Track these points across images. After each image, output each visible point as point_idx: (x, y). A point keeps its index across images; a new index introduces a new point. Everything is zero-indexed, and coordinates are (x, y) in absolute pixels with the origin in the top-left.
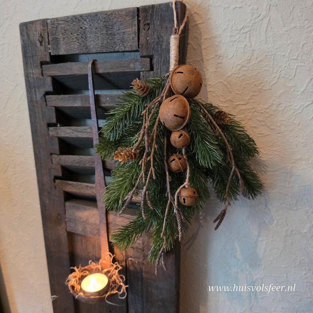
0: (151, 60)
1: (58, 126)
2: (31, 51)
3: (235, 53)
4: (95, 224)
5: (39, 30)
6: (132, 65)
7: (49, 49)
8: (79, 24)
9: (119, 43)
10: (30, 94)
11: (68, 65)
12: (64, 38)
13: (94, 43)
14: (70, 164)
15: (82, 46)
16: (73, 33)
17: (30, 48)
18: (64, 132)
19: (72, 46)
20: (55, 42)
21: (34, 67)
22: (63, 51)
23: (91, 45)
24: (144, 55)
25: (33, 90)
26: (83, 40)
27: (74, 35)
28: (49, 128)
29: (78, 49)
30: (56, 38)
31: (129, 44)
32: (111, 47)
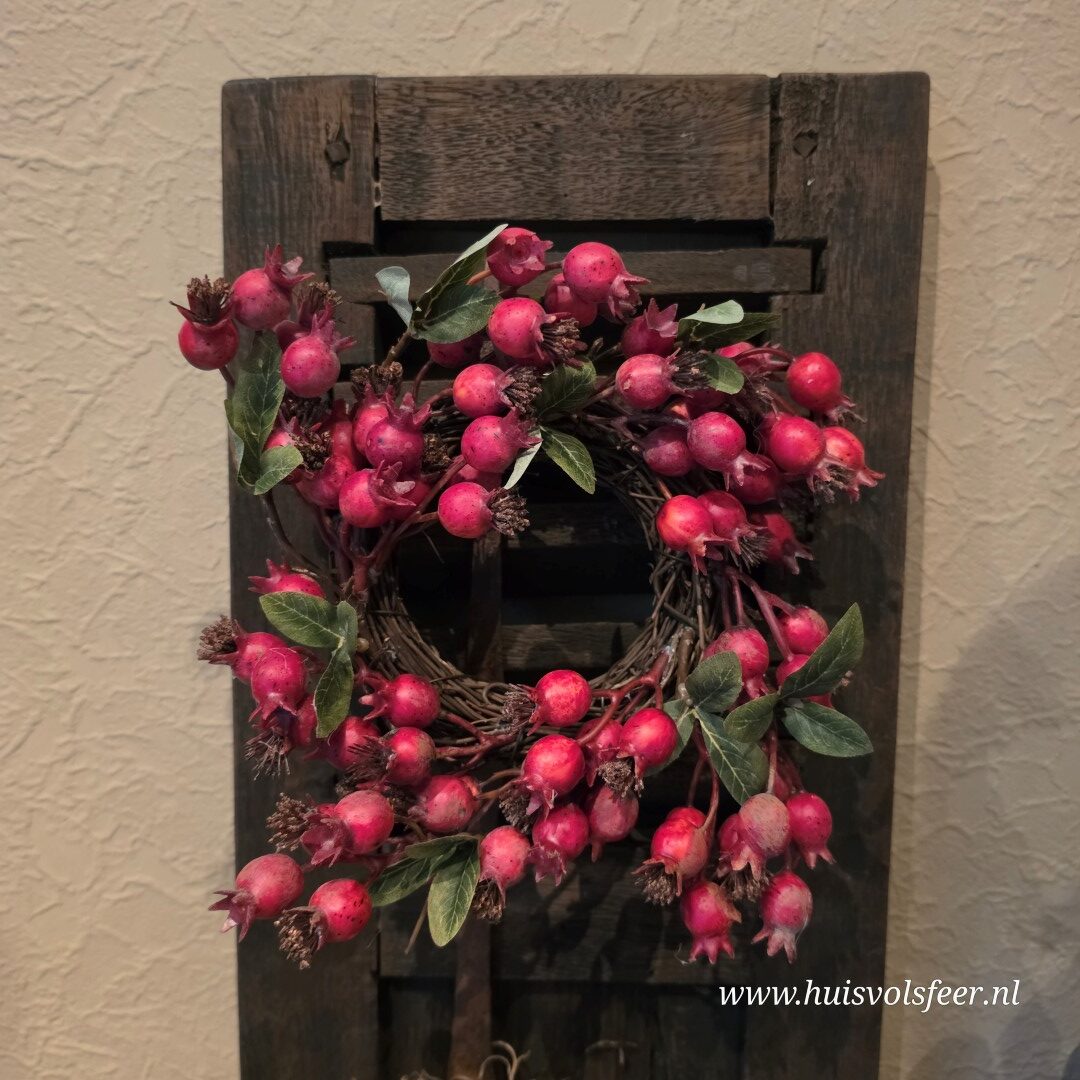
0: (817, 256)
6: (741, 271)
7: (374, 193)
8: (531, 110)
12: (453, 158)
16: (497, 143)
19: (490, 189)
22: (445, 208)
23: (572, 191)
24: (789, 238)
26: (543, 170)
30: (416, 155)
32: (660, 204)
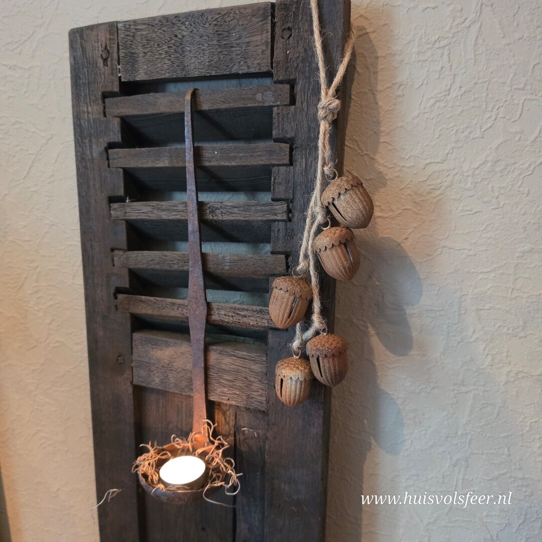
0: (292, 88)
1: (127, 201)
2: (86, 75)
3: (424, 79)
4: (184, 370)
5: (104, 40)
6: (259, 96)
7: (118, 70)
8: (173, 29)
9: (239, 60)
10: (80, 147)
11: (150, 97)
12: (145, 53)
13: (196, 61)
14: (144, 266)
15: (175, 65)
16: (161, 45)
17: (86, 69)
18: (137, 211)
19: (159, 65)
20: (130, 59)
21: (90, 102)
22: (143, 74)
23: (190, 64)
24: (280, 79)
25: (87, 141)
26: (178, 55)
27: (163, 48)
28: (111, 205)
29: (168, 71)
30: (132, 53)
31: (256, 62)
32: (225, 67)
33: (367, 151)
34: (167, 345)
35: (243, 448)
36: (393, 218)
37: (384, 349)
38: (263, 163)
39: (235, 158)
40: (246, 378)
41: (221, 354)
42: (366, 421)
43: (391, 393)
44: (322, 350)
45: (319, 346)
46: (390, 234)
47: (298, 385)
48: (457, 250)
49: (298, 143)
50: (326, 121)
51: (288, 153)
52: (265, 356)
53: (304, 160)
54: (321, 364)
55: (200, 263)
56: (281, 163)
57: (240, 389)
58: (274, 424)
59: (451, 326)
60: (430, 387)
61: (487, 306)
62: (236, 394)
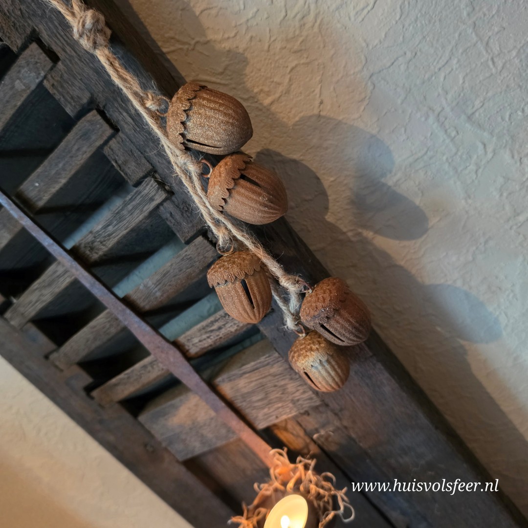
0: (39, 42)
1: (14, 301)
4: (211, 419)
6: (19, 85)
18: (30, 305)
28: (5, 316)
33: (193, 39)
34: (176, 408)
35: (332, 448)
36: (288, 92)
37: (397, 242)
38: (88, 155)
39: (58, 174)
40: (275, 386)
41: (230, 380)
42: (439, 329)
43: (442, 281)
44: (319, 315)
45: (312, 312)
46: (300, 112)
47: (328, 367)
48: (389, 67)
49: (101, 99)
50: (100, 48)
51: (102, 121)
52: (275, 352)
53: (125, 114)
54: (331, 330)
55: (128, 311)
56: (105, 138)
57: (280, 400)
58: (341, 410)
59: (452, 160)
60: (481, 244)
61: (477, 103)
62: (278, 408)
